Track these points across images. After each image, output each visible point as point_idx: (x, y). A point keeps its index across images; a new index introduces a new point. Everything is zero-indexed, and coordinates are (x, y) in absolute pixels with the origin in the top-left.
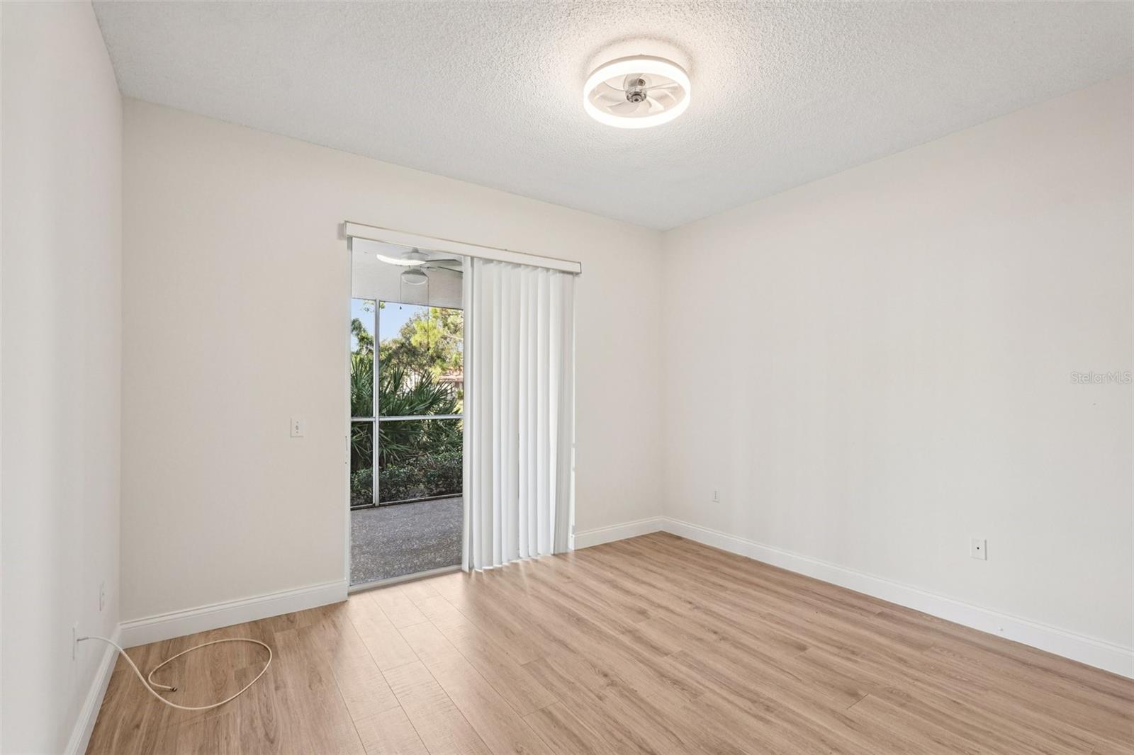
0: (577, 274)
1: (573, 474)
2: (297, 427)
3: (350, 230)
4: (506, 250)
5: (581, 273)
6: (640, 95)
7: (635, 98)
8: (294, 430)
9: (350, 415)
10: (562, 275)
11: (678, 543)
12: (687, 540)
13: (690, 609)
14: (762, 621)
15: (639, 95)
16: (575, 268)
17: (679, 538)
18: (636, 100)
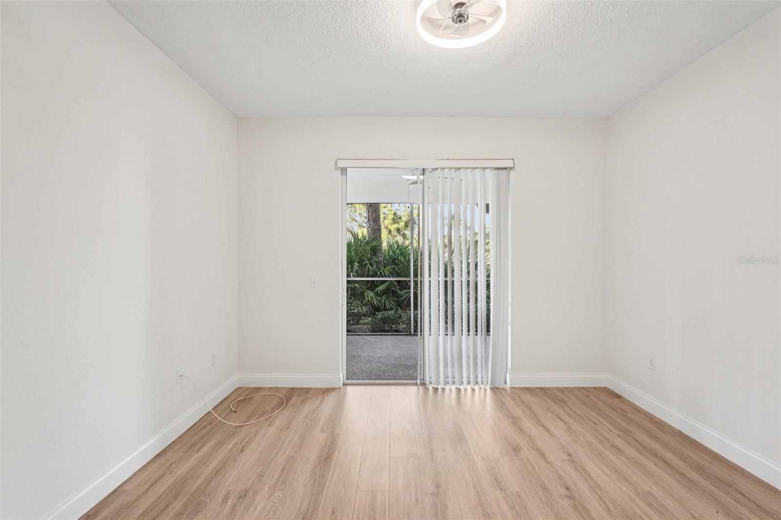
0: (511, 168)
1: (509, 327)
2: (314, 283)
3: (341, 164)
4: (448, 159)
5: (514, 167)
6: (464, 17)
7: (460, 19)
8: (312, 284)
9: (346, 276)
10: (496, 171)
11: (615, 401)
12: (627, 400)
13: (563, 460)
14: (634, 496)
15: (462, 16)
16: (509, 164)
17: (618, 397)
18: (460, 21)
